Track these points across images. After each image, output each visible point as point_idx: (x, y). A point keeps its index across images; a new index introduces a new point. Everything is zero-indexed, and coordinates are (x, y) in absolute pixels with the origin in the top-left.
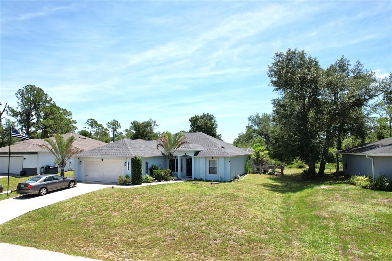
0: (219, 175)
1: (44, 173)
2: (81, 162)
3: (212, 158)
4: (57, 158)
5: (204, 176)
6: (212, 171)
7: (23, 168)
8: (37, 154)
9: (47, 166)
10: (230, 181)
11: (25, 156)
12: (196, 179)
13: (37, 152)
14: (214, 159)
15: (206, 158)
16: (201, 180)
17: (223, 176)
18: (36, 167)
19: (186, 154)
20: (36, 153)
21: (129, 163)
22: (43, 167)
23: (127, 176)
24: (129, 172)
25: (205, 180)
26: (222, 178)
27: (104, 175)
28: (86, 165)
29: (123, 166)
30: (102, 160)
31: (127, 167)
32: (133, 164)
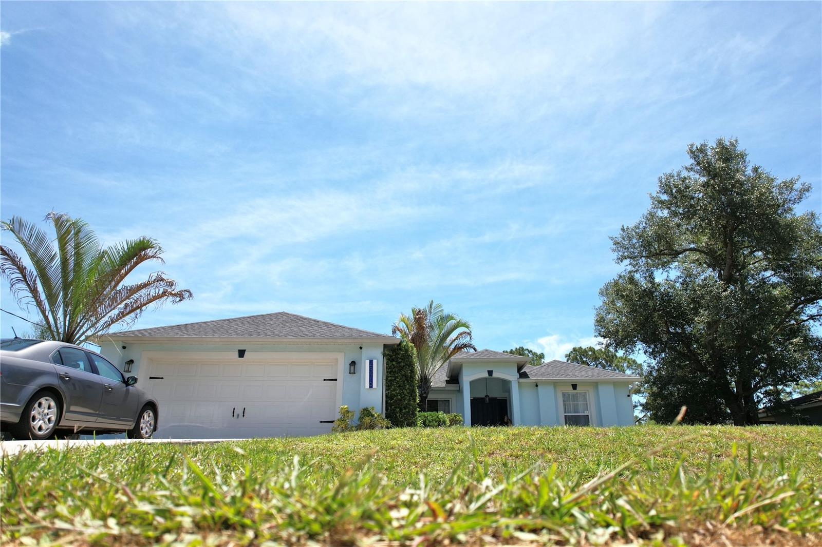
2: (132, 362)
3: (574, 386)
4: (46, 318)
14: (579, 389)
15: (555, 384)
19: (490, 372)
21: (375, 362)
24: (375, 396)
27: (238, 415)
28: (151, 378)
29: (336, 380)
30: (240, 357)
31: (359, 382)
32: (394, 363)
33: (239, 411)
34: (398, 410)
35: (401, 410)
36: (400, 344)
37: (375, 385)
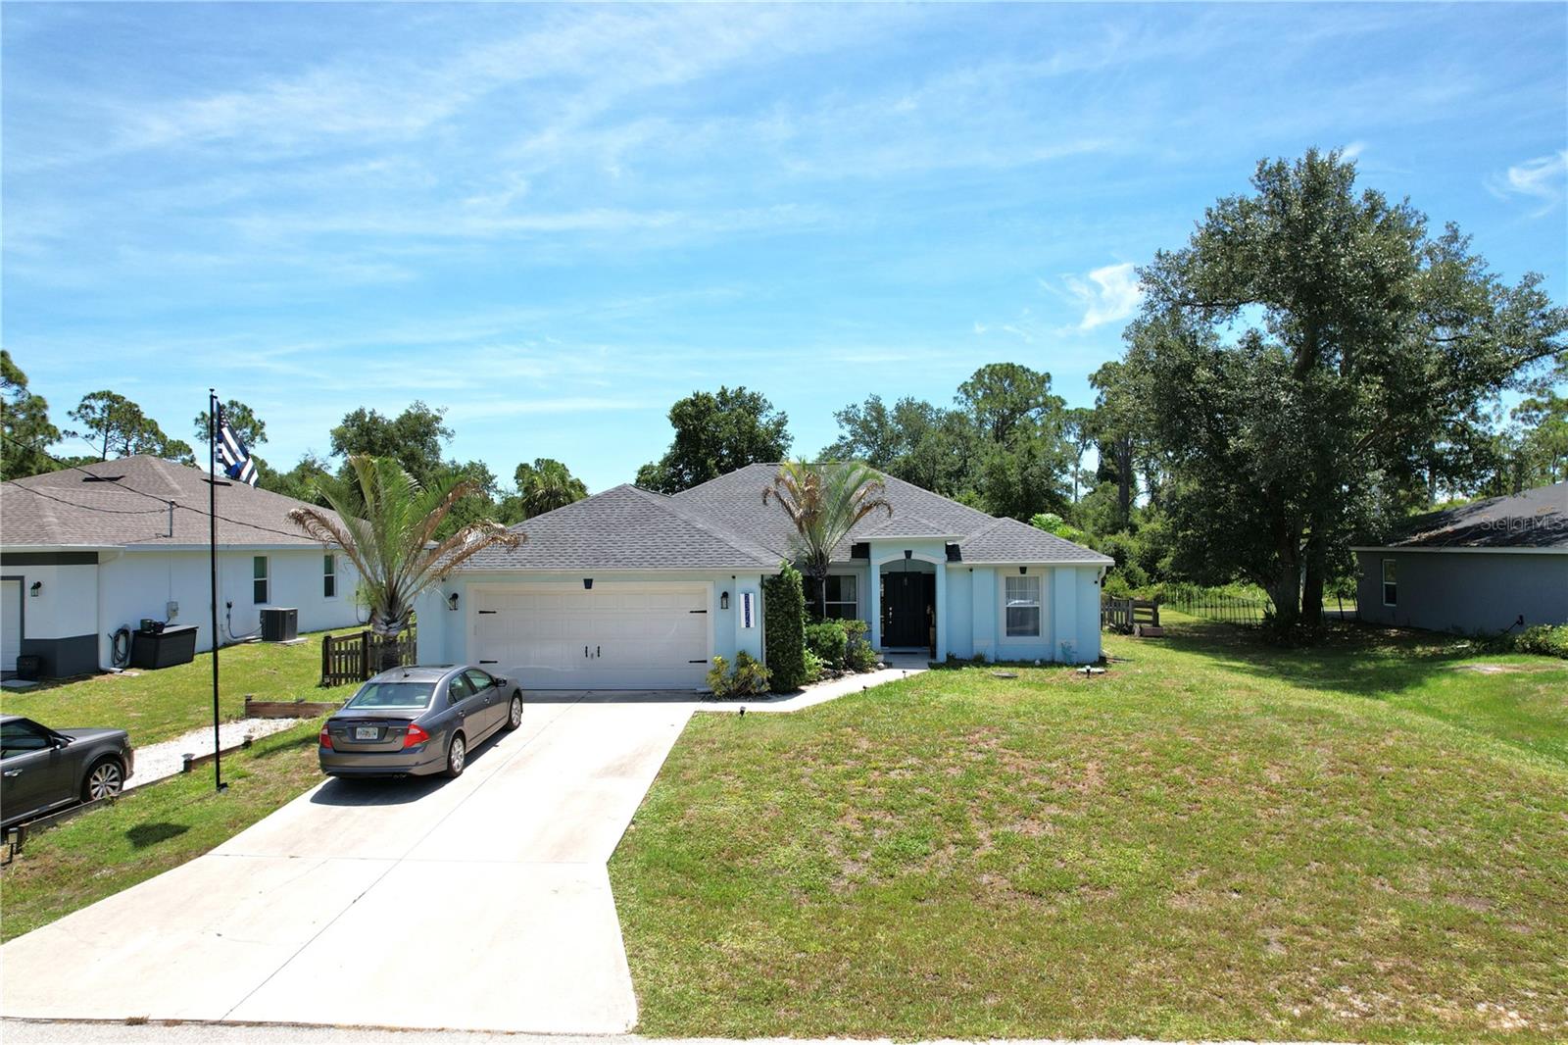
0: (1054, 637)
1: (128, 663)
2: (456, 597)
3: (1023, 570)
5: (993, 644)
6: (1021, 622)
7: (26, 638)
8: (96, 562)
9: (143, 622)
10: (1097, 659)
11: (32, 573)
12: (954, 663)
13: (97, 553)
14: (1029, 574)
15: (996, 568)
16: (979, 661)
17: (1074, 643)
18: (95, 633)
19: (908, 554)
20: (89, 557)
21: (751, 596)
22: (123, 631)
23: (743, 660)
24: (752, 636)
25: (993, 661)
26: (1066, 649)
27: (592, 655)
28: (481, 612)
29: (705, 612)
30: (586, 588)
31: (734, 617)
32: (775, 599)
33: (593, 650)
34: (780, 654)
35: (784, 653)
36: (781, 576)
37: (752, 624)
